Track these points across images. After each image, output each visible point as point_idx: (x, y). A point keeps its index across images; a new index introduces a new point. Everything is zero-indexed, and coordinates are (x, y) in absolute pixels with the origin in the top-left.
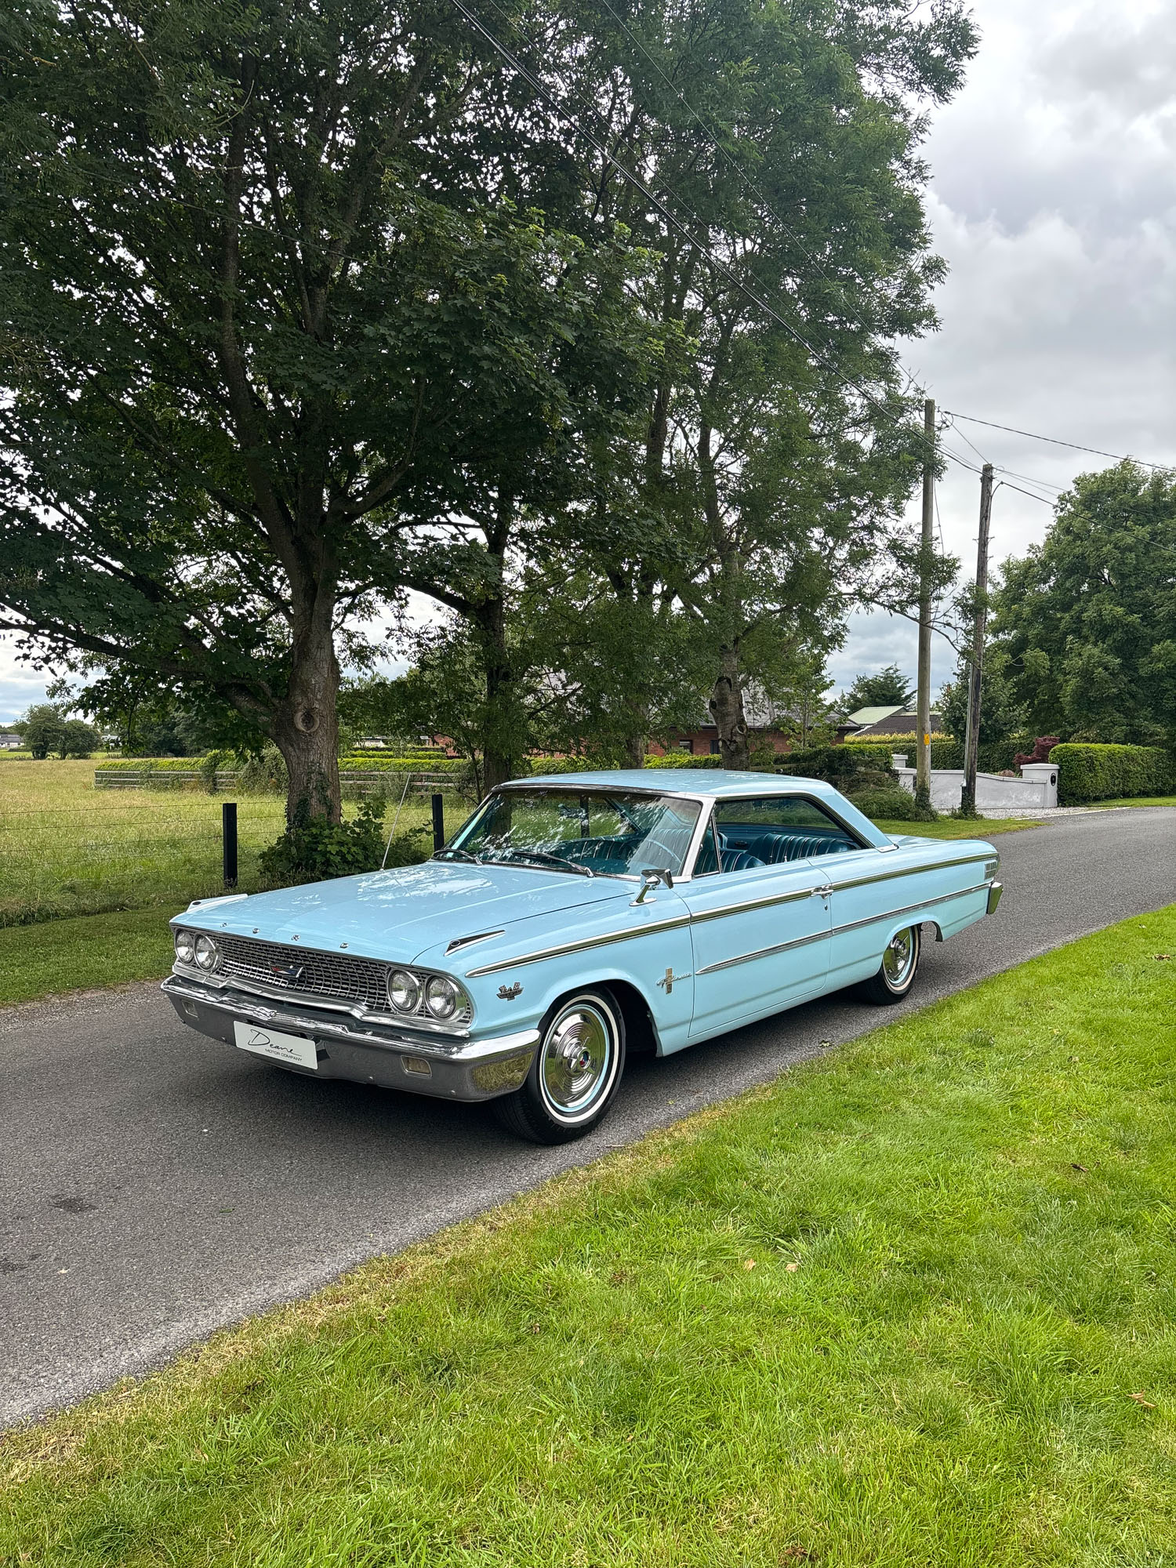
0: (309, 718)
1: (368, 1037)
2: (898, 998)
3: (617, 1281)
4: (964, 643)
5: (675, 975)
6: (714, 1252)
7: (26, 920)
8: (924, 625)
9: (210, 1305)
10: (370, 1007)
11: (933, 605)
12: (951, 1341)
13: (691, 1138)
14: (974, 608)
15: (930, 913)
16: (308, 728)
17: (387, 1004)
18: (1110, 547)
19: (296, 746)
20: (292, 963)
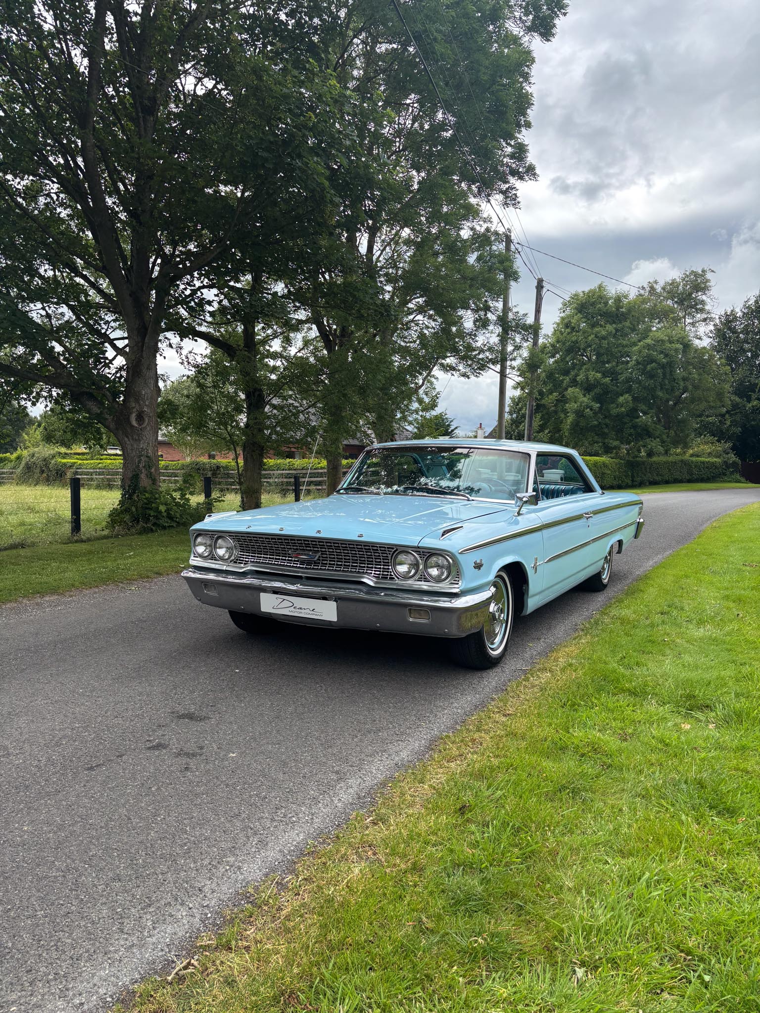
0: (140, 418)
1: (382, 597)
2: (606, 587)
3: (624, 737)
5: (538, 562)
6: (663, 720)
10: (378, 578)
13: (574, 661)
16: (140, 425)
17: (391, 575)
18: (593, 336)
19: (130, 437)
20: (311, 550)
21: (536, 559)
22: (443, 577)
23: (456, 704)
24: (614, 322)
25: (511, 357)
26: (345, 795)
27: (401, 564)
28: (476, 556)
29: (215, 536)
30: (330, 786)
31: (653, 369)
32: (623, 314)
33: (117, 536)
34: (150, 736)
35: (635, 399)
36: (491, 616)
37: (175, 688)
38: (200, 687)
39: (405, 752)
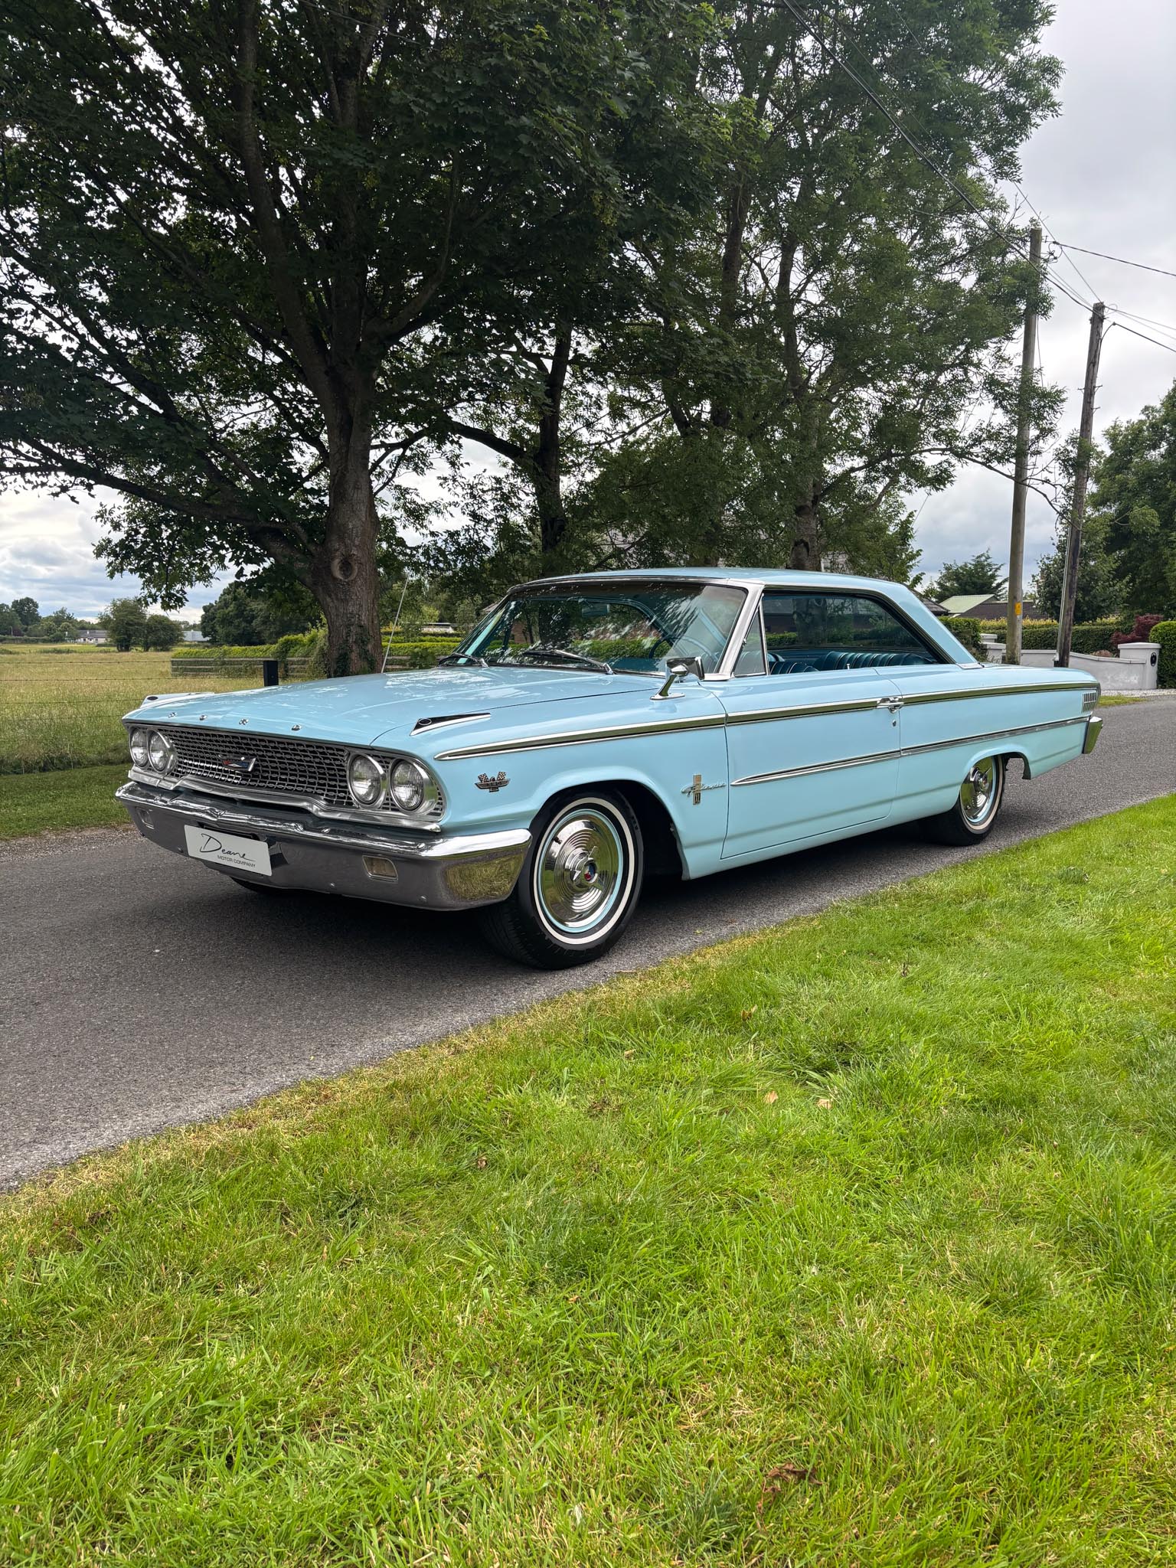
0: (346, 566)
1: (324, 835)
2: (977, 839)
3: (595, 1111)
4: (1063, 501)
5: (705, 783)
6: (724, 1082)
7: (46, 766)
8: (1020, 481)
9: (91, 1127)
10: (330, 802)
11: (1031, 460)
12: (1029, 1193)
13: (715, 963)
14: (1077, 462)
15: (1017, 743)
16: (346, 576)
17: (349, 798)
20: (244, 754)
21: (698, 778)
22: (414, 803)
27: (359, 779)
29: (150, 731)
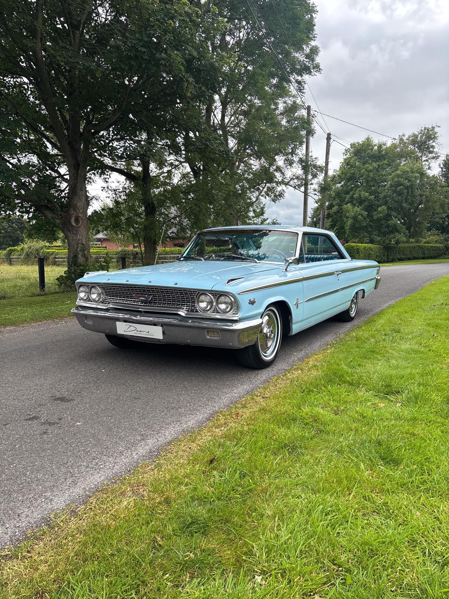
0: (77, 220)
1: (189, 323)
2: (352, 319)
3: (336, 412)
5: (299, 301)
6: (366, 401)
8: (306, 194)
9: (158, 433)
10: (188, 311)
13: (318, 363)
14: (324, 189)
16: (77, 225)
17: (196, 309)
18: (364, 170)
19: (71, 232)
20: (146, 294)
21: (298, 299)
22: (228, 310)
23: (236, 391)
24: (377, 161)
25: (310, 182)
26: (142, 450)
27: (202, 302)
28: (251, 296)
29: (91, 286)
30: (134, 444)
31: (401, 190)
32: (383, 156)
33: (63, 292)
34: (31, 411)
35: (389, 208)
36: (265, 335)
37: (60, 381)
38: (75, 381)
39: (191, 422)
